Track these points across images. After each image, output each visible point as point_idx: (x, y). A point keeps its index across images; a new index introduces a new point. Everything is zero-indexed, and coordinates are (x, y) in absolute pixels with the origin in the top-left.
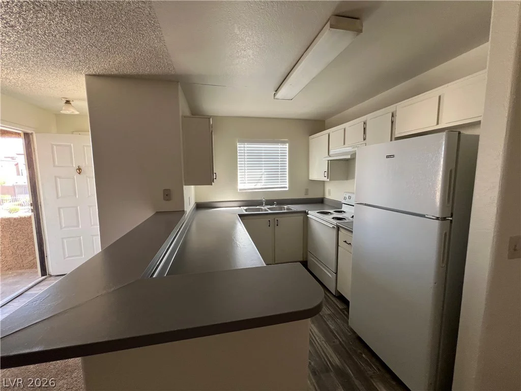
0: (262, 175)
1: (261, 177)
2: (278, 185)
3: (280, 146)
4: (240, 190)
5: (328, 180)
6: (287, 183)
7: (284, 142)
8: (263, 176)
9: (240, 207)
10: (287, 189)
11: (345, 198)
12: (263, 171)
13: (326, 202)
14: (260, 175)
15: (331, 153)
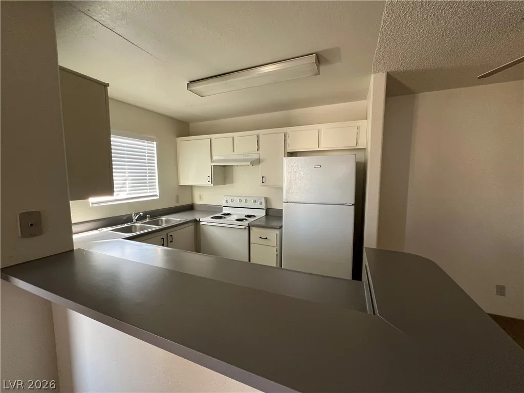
0: (126, 180)
1: (124, 184)
2: (147, 192)
3: (146, 143)
4: (92, 204)
5: (213, 185)
6: (157, 190)
7: (150, 140)
8: (127, 182)
9: (97, 229)
10: (158, 198)
11: (227, 202)
12: (127, 175)
13: (196, 207)
14: (123, 180)
15: (215, 158)
